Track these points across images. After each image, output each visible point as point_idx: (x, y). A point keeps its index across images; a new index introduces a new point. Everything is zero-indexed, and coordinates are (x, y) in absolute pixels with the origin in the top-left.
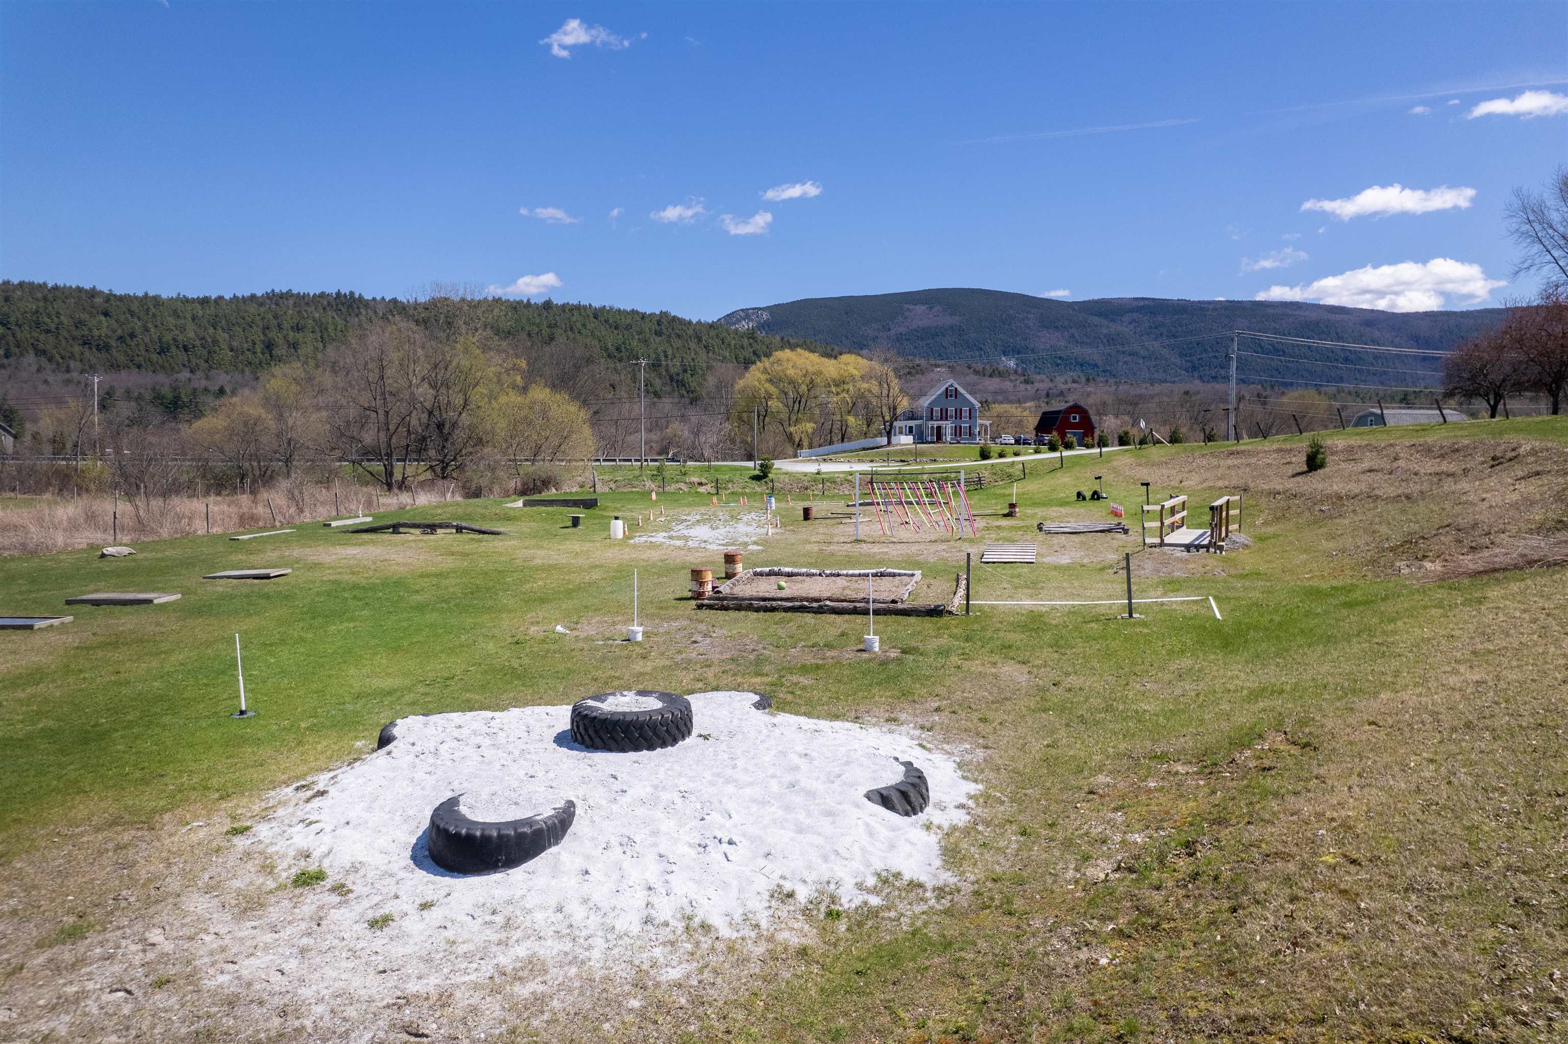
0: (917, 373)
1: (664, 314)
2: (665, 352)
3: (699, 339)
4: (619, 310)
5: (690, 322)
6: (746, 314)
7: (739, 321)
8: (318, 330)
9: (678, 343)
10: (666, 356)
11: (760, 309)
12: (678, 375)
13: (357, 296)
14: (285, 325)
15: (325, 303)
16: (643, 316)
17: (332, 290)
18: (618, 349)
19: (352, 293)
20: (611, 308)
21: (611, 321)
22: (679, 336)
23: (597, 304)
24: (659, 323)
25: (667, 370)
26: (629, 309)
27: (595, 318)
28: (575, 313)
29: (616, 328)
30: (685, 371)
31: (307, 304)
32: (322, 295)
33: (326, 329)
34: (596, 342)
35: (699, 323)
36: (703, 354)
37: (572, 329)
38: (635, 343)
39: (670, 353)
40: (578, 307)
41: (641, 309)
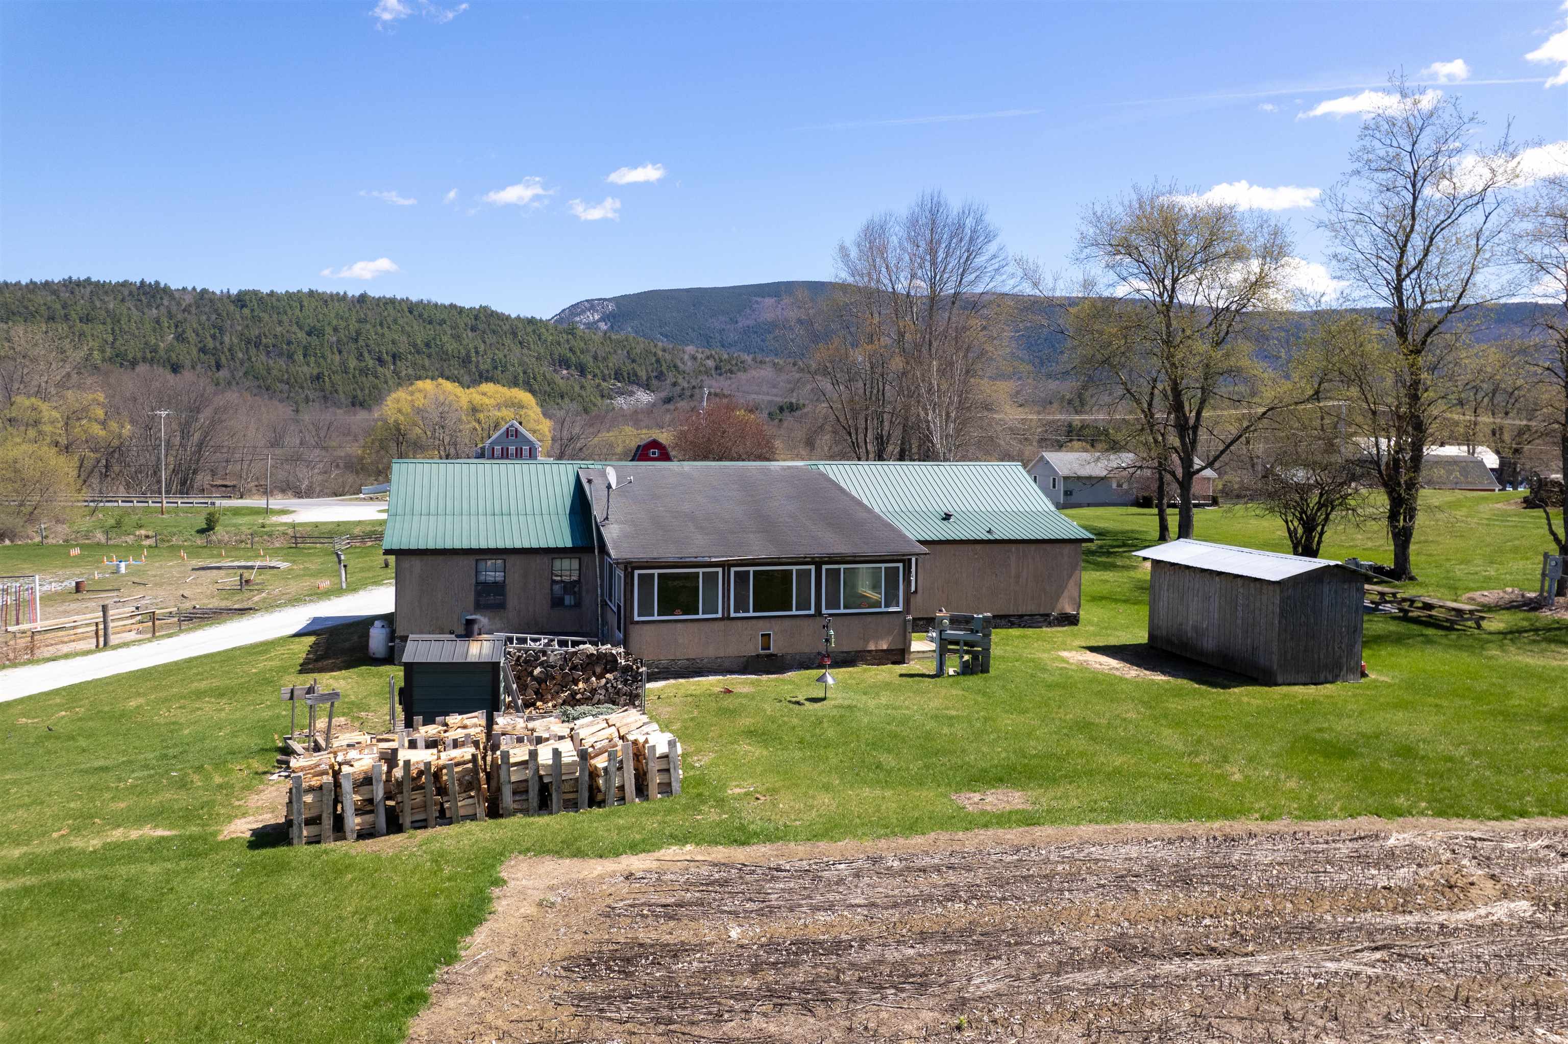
0: (739, 370)
1: (484, 309)
2: (476, 348)
3: (515, 334)
4: (436, 305)
5: (508, 318)
6: (591, 305)
7: (583, 312)
8: (109, 320)
9: (491, 339)
10: (477, 352)
11: (605, 300)
12: (488, 371)
13: (162, 285)
14: (74, 315)
15: (126, 293)
16: (461, 310)
17: (136, 279)
18: (428, 345)
19: (157, 283)
20: (429, 302)
21: (425, 316)
22: (494, 332)
23: (414, 298)
24: (476, 318)
25: (477, 367)
26: (447, 303)
27: (411, 312)
28: (390, 307)
29: (430, 323)
30: (496, 368)
31: (106, 293)
32: (125, 284)
33: (119, 321)
34: (405, 338)
35: (518, 318)
36: (517, 350)
37: (381, 325)
38: (445, 339)
39: (482, 348)
40: (392, 301)
41: (460, 303)
